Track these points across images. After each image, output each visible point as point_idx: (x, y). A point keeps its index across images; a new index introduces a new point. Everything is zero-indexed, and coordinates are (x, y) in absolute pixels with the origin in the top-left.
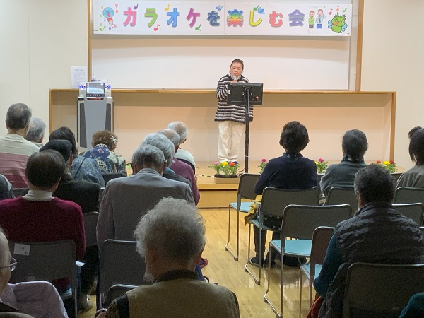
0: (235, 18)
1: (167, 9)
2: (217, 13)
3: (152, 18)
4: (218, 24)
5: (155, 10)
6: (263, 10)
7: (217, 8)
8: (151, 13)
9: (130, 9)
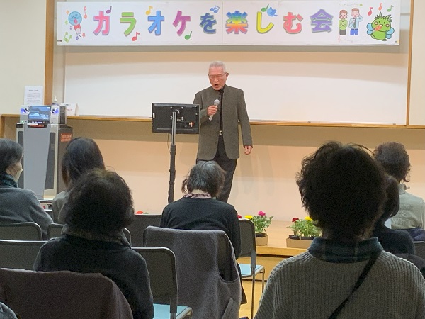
0: (237, 22)
1: (148, 12)
2: (212, 16)
3: (130, 24)
4: (213, 31)
5: (133, 13)
6: (275, 11)
7: (212, 9)
8: (128, 18)
9: (101, 13)
